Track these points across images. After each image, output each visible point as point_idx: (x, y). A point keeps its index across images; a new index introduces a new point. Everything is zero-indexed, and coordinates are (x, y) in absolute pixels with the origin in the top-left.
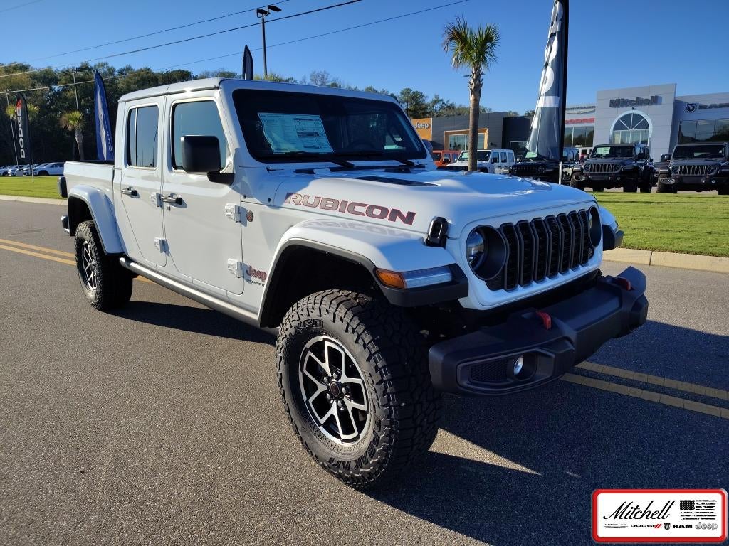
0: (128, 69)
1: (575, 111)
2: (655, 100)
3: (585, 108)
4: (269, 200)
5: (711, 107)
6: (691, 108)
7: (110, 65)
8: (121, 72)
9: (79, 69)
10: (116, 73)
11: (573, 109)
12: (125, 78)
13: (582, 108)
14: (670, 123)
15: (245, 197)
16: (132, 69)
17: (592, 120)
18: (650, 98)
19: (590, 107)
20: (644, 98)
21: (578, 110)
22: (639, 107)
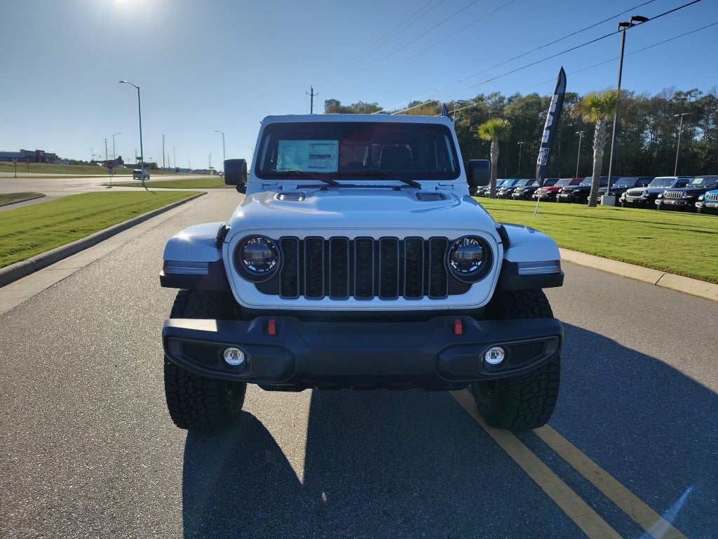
0: (517, 95)
7: (502, 95)
8: (510, 100)
9: (475, 101)
10: (506, 101)
12: (512, 105)
16: (520, 96)
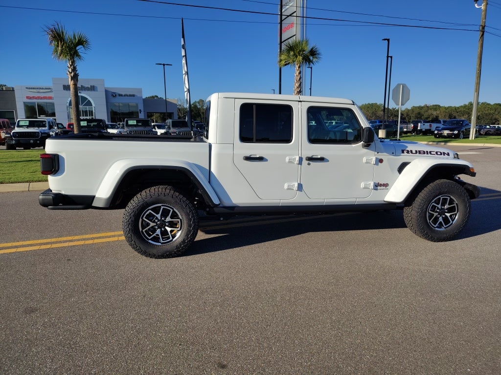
1: (35, 90)
2: (93, 88)
3: (43, 89)
4: (393, 153)
5: (125, 95)
6: (114, 95)
11: (34, 88)
13: (41, 89)
14: (105, 103)
15: (378, 153)
17: (50, 98)
18: (90, 87)
19: (47, 89)
20: (86, 86)
21: (38, 90)
22: (84, 92)
